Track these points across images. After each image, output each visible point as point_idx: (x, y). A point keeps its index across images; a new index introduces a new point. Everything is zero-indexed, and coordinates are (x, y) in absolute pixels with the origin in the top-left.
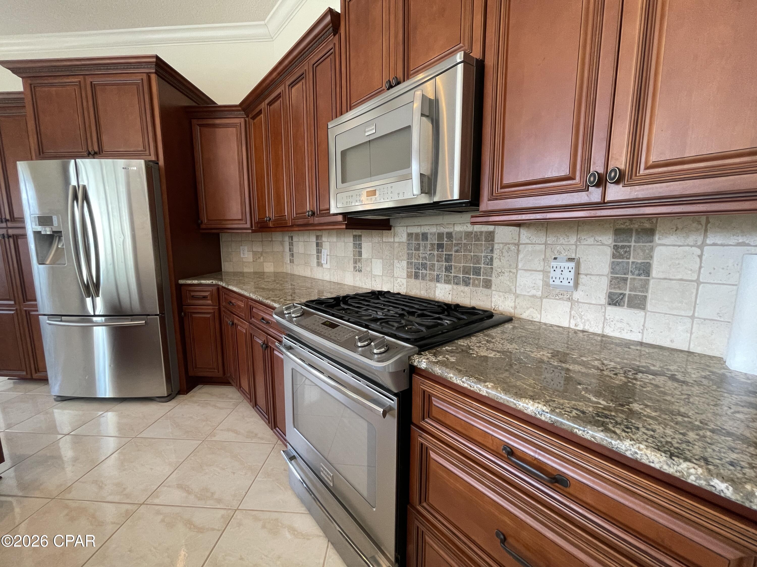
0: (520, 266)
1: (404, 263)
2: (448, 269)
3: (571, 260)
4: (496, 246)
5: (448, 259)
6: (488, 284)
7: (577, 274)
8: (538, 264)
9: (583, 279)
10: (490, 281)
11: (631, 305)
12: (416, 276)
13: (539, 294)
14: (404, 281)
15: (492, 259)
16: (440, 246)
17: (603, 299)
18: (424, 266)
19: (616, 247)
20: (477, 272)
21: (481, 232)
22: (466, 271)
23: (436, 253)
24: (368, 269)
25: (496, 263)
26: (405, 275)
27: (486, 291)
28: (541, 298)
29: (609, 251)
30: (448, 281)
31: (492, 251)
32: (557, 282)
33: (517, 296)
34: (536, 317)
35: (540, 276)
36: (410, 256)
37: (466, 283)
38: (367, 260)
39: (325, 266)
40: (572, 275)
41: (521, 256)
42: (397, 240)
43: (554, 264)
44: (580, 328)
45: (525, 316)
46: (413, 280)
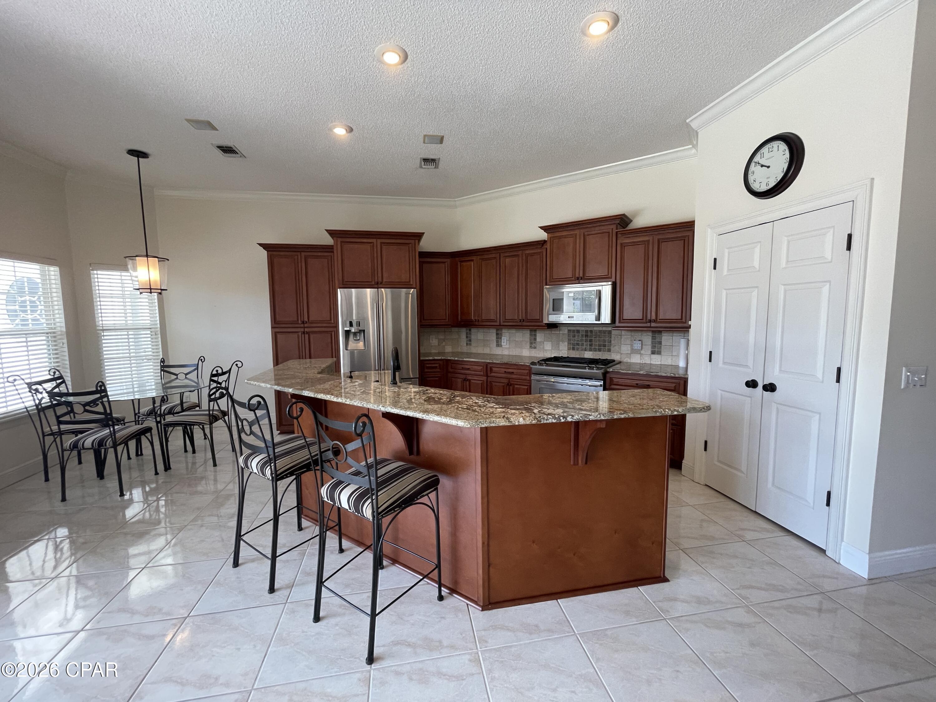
0: (622, 343)
1: (566, 343)
2: (591, 345)
3: (640, 340)
4: (612, 336)
5: (591, 341)
6: (609, 350)
7: (642, 345)
8: (628, 342)
9: (644, 346)
10: (610, 349)
11: (658, 354)
12: (573, 349)
13: (629, 352)
14: (566, 352)
15: (611, 341)
16: (586, 336)
17: (650, 352)
18: (578, 344)
19: (653, 336)
20: (605, 346)
21: (606, 331)
22: (600, 345)
23: (584, 338)
24: (542, 347)
25: (613, 342)
26: (566, 348)
27: (609, 353)
28: (630, 354)
29: (650, 337)
30: (590, 350)
31: (611, 338)
32: (636, 348)
33: (621, 354)
34: (629, 361)
35: (629, 346)
36: (569, 340)
37: (600, 350)
38: (540, 342)
39: (503, 346)
40: (640, 345)
41: (622, 340)
42: (561, 332)
43: (635, 342)
44: (644, 362)
45: (625, 361)
46: (571, 351)
